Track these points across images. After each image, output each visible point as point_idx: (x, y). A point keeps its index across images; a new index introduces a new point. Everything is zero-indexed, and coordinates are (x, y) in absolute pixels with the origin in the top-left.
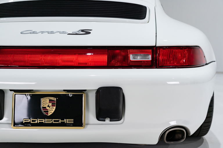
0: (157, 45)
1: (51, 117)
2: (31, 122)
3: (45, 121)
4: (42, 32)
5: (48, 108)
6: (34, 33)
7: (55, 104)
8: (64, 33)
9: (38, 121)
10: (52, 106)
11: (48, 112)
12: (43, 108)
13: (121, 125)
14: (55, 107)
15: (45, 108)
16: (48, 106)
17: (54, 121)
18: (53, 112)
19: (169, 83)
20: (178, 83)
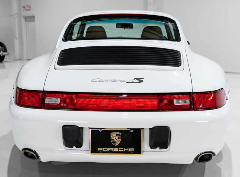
0: (193, 92)
1: (118, 147)
2: (103, 150)
3: (113, 150)
4: (108, 80)
5: (115, 140)
6: (101, 81)
7: (120, 137)
8: (123, 81)
9: (108, 149)
10: (118, 139)
11: (115, 143)
12: (112, 140)
13: (167, 152)
14: (120, 140)
15: (113, 140)
16: (115, 139)
17: (120, 150)
18: (119, 143)
20: (207, 121)
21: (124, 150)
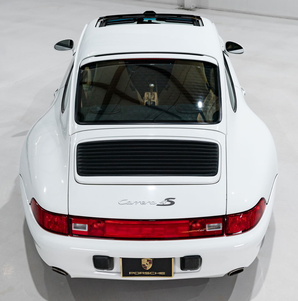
0: (227, 214)
1: (149, 271)
2: (135, 274)
3: (145, 273)
4: (136, 203)
5: (146, 265)
6: (129, 203)
8: (153, 203)
9: (140, 273)
10: (149, 264)
11: (147, 267)
12: (143, 265)
14: (151, 265)
15: (145, 265)
16: (147, 264)
17: (151, 273)
18: (150, 267)
19: (235, 246)
21: (156, 273)
